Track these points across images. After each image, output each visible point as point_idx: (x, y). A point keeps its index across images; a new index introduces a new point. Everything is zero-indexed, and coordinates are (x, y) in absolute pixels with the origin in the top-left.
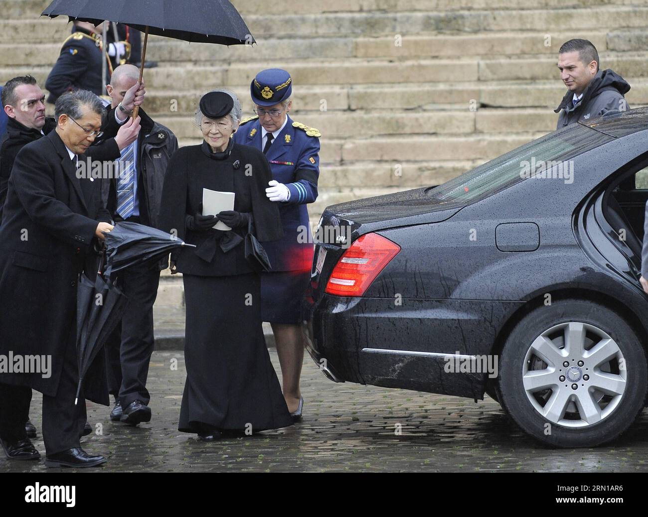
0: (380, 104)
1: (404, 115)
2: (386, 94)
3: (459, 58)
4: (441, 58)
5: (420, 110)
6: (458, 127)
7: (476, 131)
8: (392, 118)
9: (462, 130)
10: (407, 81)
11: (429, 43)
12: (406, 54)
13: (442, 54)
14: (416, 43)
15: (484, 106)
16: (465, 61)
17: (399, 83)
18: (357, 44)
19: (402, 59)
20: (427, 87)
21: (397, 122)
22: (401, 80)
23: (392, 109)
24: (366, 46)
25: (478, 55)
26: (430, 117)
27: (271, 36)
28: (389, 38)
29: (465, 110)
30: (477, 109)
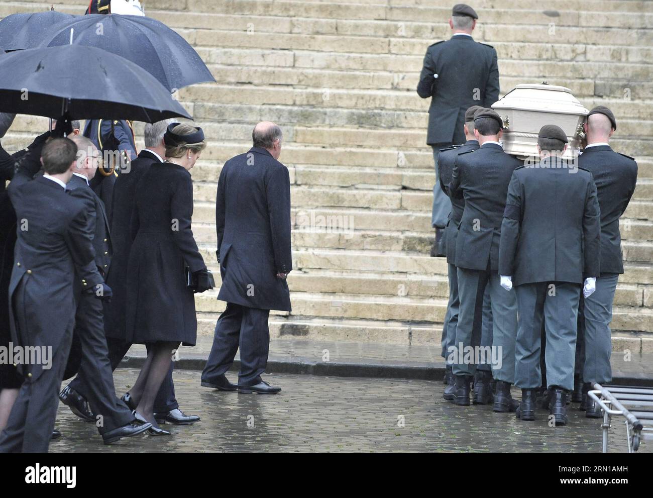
0: (321, 181)
1: (341, 191)
2: (326, 173)
3: (379, 148)
4: (364, 148)
5: (353, 187)
6: (387, 204)
7: (402, 208)
8: (334, 193)
9: (390, 207)
10: (340, 164)
11: (356, 135)
12: (336, 142)
13: (365, 144)
14: (345, 134)
15: (404, 188)
16: (384, 150)
17: (334, 165)
18: (297, 131)
19: (333, 145)
20: (356, 170)
21: (338, 197)
22: (335, 163)
23: (330, 186)
24: (304, 133)
25: (395, 146)
26: (363, 194)
27: (224, 121)
28: (320, 128)
29: (389, 191)
30: (399, 190)
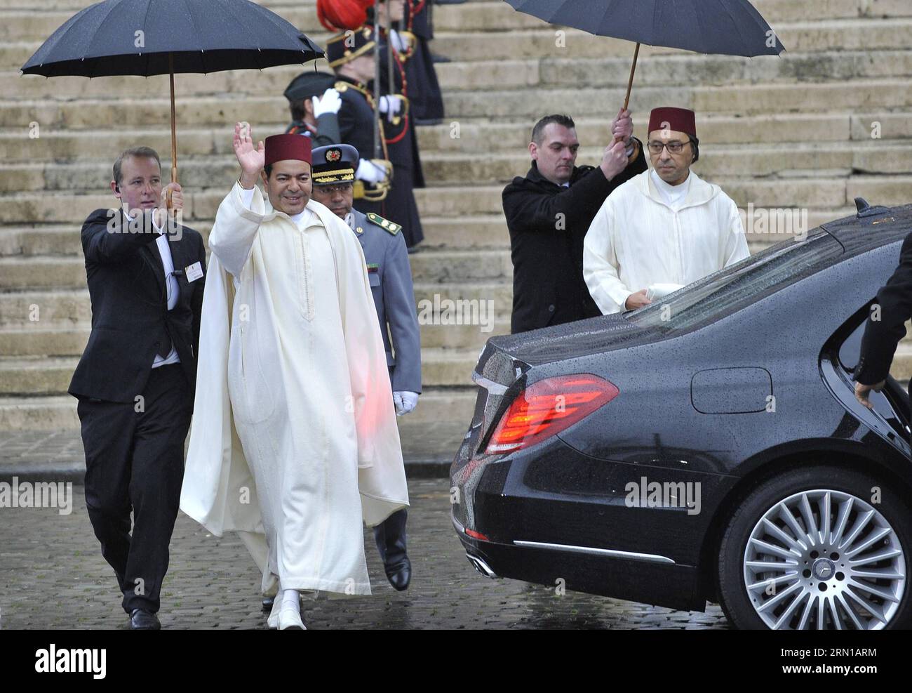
0: (723, 169)
1: (755, 183)
2: (731, 158)
3: (825, 111)
4: (802, 112)
5: (775, 177)
6: (824, 199)
7: (847, 204)
8: (738, 188)
9: (829, 203)
10: (758, 141)
11: (788, 93)
12: (757, 106)
13: (802, 106)
14: (770, 93)
15: (857, 172)
16: (833, 115)
17: (749, 143)
18: (694, 94)
19: (752, 113)
20: (784, 149)
21: (746, 192)
22: (751, 139)
23: (739, 177)
24: (706, 97)
25: (850, 107)
26: (788, 186)
27: (586, 85)
28: (737, 87)
29: (833, 178)
30: (848, 177)
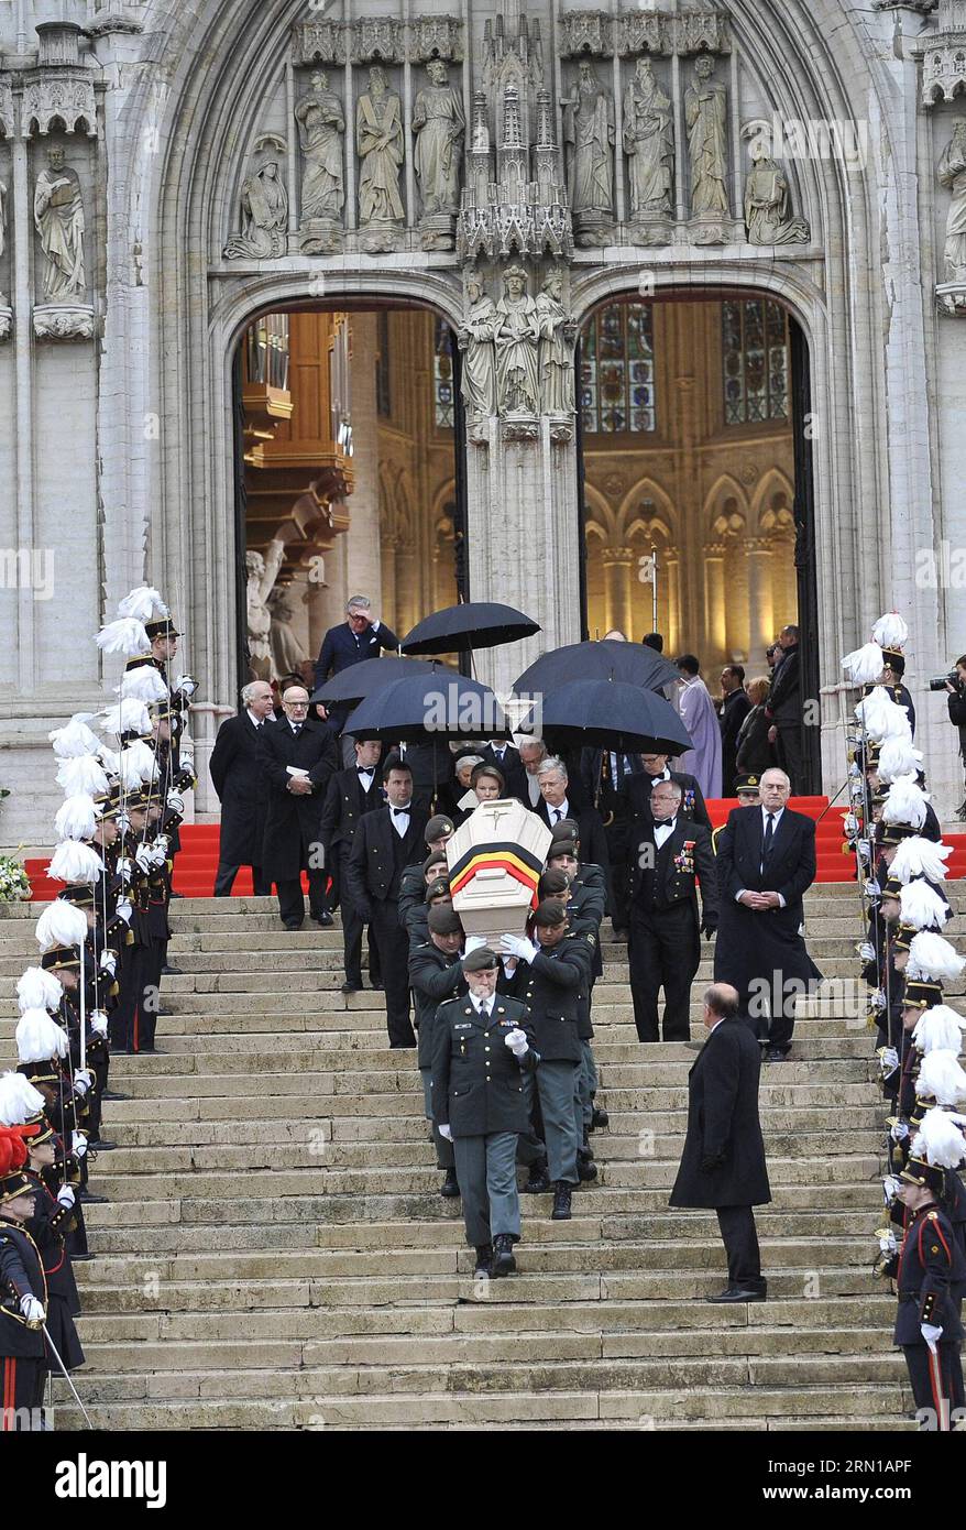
0: (346, 1299)
1: (372, 1312)
2: (352, 1288)
3: (435, 1247)
4: (415, 1248)
5: (391, 1306)
6: (434, 1326)
7: (454, 1330)
8: (359, 1316)
9: (438, 1329)
10: (377, 1273)
11: (402, 1231)
12: (376, 1242)
13: (416, 1242)
14: (386, 1230)
15: (463, 1302)
16: (442, 1250)
17: (368, 1275)
18: (320, 1232)
19: (371, 1248)
20: (399, 1281)
21: (365, 1320)
22: (370, 1272)
23: (359, 1306)
24: (330, 1233)
25: (456, 1243)
26: (402, 1315)
27: (223, 1223)
28: (357, 1225)
29: (442, 1307)
30: (455, 1306)
